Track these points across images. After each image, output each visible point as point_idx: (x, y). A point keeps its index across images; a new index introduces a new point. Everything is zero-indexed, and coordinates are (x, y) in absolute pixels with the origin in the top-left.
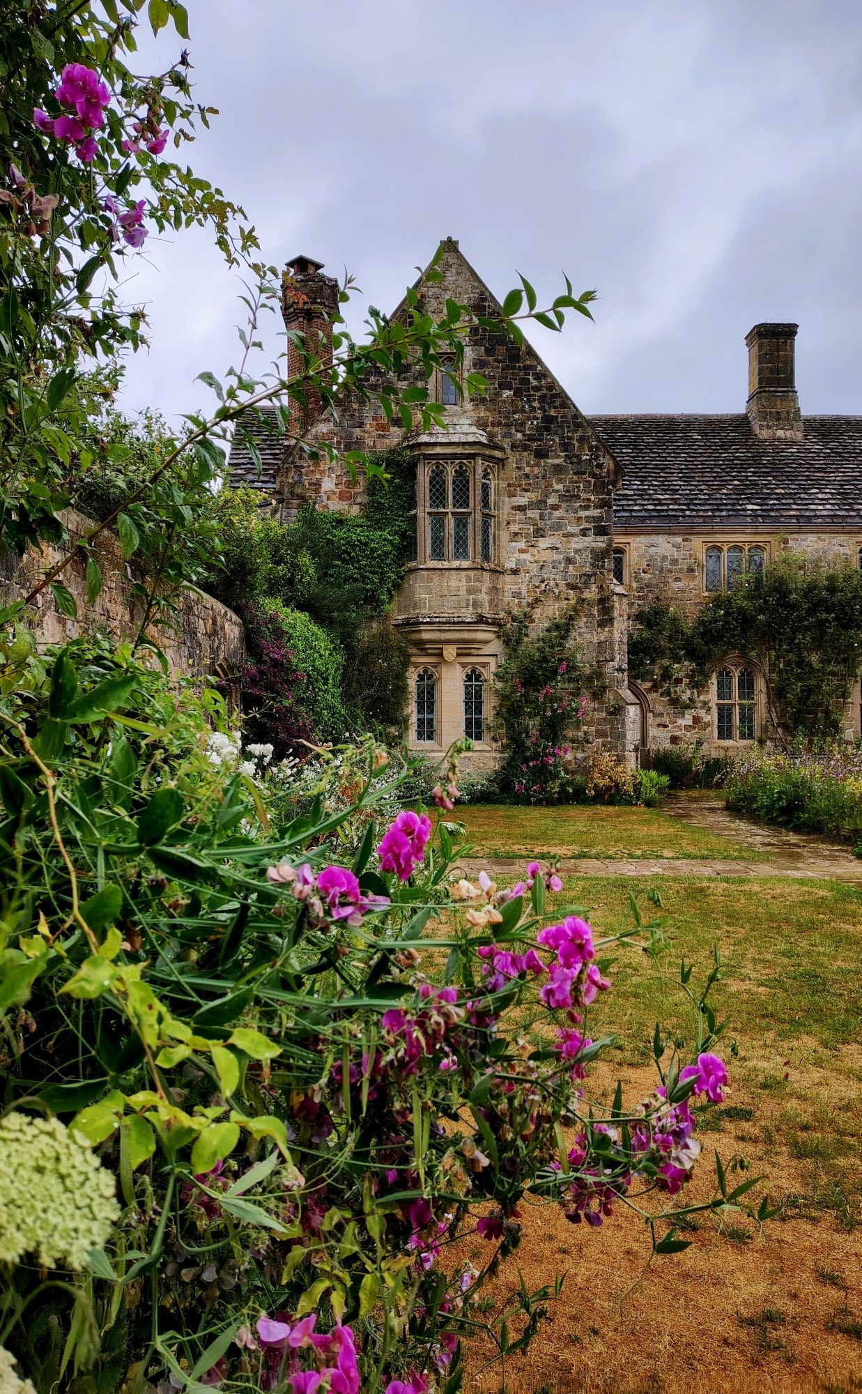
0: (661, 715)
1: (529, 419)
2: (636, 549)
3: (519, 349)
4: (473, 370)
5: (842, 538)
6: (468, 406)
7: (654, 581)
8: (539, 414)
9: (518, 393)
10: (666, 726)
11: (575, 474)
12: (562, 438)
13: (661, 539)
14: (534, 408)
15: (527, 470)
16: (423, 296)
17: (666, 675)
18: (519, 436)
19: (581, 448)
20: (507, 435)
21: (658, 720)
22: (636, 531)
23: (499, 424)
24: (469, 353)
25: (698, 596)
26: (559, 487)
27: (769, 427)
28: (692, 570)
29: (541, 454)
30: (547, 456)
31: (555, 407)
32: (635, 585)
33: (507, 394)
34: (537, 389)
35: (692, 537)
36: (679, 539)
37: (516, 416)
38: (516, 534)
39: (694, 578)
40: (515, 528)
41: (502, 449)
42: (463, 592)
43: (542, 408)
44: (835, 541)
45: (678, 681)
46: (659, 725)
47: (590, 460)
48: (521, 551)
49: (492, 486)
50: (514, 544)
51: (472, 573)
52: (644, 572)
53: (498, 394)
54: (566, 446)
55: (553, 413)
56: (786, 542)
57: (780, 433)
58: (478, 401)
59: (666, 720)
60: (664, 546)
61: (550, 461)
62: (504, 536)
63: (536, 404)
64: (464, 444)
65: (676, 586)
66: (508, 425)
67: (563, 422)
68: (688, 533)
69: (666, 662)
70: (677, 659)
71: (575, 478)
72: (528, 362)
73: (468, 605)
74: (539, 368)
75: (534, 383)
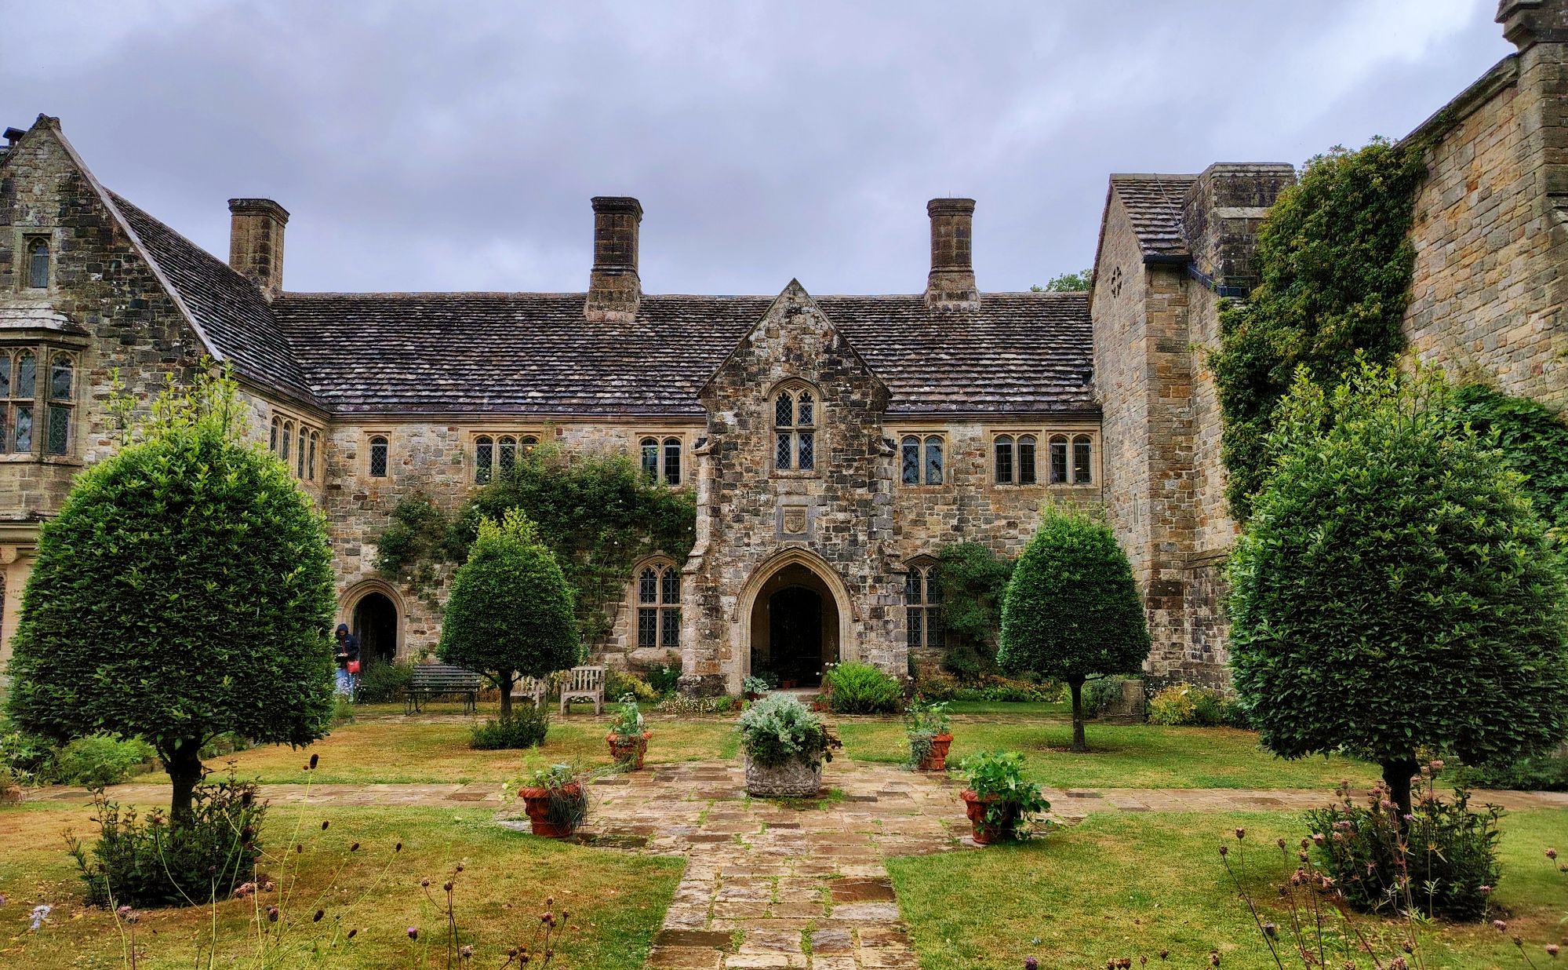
0: (419, 620)
1: (117, 303)
2: (398, 438)
3: (111, 230)
4: (61, 252)
5: (619, 429)
6: (55, 289)
7: (416, 473)
8: (129, 298)
9: (108, 277)
10: (423, 633)
11: (164, 361)
12: (152, 324)
13: (425, 428)
14: (123, 293)
15: (113, 357)
16: (13, 175)
17: (426, 578)
18: (106, 321)
19: (171, 334)
20: (95, 321)
21: (415, 626)
22: (395, 419)
23: (85, 308)
24: (58, 235)
25: (464, 490)
26: (147, 375)
27: (600, 308)
28: (459, 462)
29: (127, 341)
30: (133, 343)
31: (146, 291)
32: (395, 477)
33: (96, 276)
34: (129, 272)
35: (458, 426)
36: (444, 429)
37: (104, 301)
38: (97, 425)
39: (460, 470)
40: (95, 419)
41: (87, 335)
42: (16, 488)
43: (132, 292)
44: (612, 432)
45: (439, 583)
46: (416, 632)
47: (180, 347)
48: (102, 443)
49: (74, 373)
50: (94, 435)
51: (27, 467)
52: (405, 463)
53: (87, 278)
54: (156, 333)
55: (143, 297)
56: (559, 432)
57: (611, 315)
58: (65, 285)
59: (425, 626)
60: (428, 435)
61: (137, 348)
62: (84, 427)
63: (126, 288)
64: (27, 330)
65: (438, 478)
66: (96, 311)
67: (154, 307)
68: (453, 421)
69: (426, 562)
70: (439, 559)
71: (164, 365)
72: (120, 244)
73: (20, 502)
74: (131, 250)
75: (125, 266)
